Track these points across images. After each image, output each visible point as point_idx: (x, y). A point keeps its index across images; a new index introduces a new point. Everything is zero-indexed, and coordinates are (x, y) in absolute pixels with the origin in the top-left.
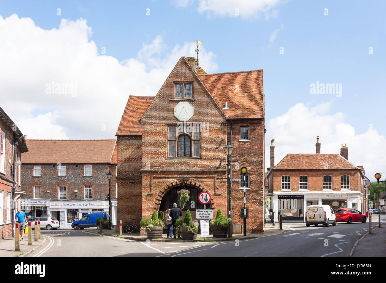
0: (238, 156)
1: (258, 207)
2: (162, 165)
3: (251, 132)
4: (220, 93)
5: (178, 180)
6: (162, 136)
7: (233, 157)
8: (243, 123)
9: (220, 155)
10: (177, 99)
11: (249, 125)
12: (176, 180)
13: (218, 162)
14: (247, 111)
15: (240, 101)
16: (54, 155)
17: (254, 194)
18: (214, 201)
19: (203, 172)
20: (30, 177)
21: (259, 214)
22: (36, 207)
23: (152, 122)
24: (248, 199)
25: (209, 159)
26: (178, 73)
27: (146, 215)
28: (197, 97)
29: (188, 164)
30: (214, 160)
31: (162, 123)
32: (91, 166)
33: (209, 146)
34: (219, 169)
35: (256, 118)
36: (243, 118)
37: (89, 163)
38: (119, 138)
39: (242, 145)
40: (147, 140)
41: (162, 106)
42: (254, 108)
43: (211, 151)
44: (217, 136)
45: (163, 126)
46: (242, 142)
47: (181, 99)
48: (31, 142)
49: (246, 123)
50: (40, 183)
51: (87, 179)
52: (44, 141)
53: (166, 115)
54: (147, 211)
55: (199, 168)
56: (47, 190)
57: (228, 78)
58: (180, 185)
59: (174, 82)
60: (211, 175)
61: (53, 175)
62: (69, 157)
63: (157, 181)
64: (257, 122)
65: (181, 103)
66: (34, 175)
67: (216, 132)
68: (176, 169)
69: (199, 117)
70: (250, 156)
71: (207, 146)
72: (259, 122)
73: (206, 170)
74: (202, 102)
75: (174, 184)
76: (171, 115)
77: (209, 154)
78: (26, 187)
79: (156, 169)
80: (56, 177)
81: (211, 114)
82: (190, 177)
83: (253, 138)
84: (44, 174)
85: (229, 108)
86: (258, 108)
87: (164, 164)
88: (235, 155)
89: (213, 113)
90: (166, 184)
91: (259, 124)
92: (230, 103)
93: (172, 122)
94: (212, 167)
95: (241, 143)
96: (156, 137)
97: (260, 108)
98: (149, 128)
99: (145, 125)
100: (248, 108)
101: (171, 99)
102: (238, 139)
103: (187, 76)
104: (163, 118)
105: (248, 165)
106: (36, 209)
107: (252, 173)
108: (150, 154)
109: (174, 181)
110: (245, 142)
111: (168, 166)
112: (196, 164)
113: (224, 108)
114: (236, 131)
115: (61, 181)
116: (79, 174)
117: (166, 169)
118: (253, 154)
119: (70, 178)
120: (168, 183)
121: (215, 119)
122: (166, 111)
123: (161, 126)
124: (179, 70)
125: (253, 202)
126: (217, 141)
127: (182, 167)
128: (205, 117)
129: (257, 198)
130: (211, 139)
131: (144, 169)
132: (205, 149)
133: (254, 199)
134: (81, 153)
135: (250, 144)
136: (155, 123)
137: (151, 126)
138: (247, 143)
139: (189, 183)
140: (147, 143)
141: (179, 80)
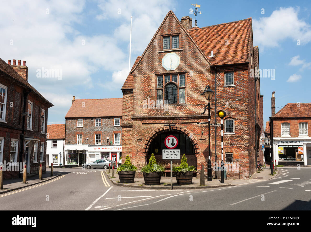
0: (223, 101)
1: (243, 152)
2: (151, 112)
3: (236, 77)
4: (208, 43)
5: (165, 125)
6: (151, 85)
7: (218, 102)
8: (228, 69)
9: (204, 101)
10: (165, 50)
11: (233, 70)
12: (162, 126)
13: (202, 108)
14: (232, 57)
15: (226, 48)
16: (93, 111)
17: (239, 139)
18: (198, 146)
19: (188, 118)
20: (75, 128)
21: (244, 159)
22: (79, 151)
23: (142, 74)
24: (232, 144)
25: (194, 105)
26: (166, 27)
27: (135, 159)
28: (183, 47)
29: (174, 111)
30: (198, 106)
31: (151, 74)
32: (119, 118)
33: (194, 93)
34: (204, 115)
35: (241, 62)
36: (227, 64)
37: (117, 116)
38: (124, 91)
39: (227, 90)
40: (138, 90)
41: (151, 58)
42: (239, 53)
43: (196, 97)
44: (202, 83)
45: (151, 76)
46: (227, 87)
47: (168, 51)
48: (78, 101)
49: (231, 69)
50: (82, 132)
51: (116, 128)
52: (87, 100)
53: (154, 66)
54: (137, 155)
55: (185, 114)
56: (87, 137)
57: (216, 29)
58: (166, 131)
59: (162, 35)
60: (196, 121)
61: (91, 126)
62: (103, 112)
63: (146, 127)
64: (242, 66)
65: (168, 54)
66: (78, 127)
67: (201, 79)
68: (163, 116)
69: (184, 66)
70: (234, 101)
71: (193, 93)
72: (244, 67)
73: (191, 116)
74: (188, 52)
75: (161, 129)
76: (159, 66)
77: (194, 100)
78: (72, 136)
79: (145, 116)
80: (94, 128)
81: (196, 63)
82: (176, 123)
83: (238, 83)
84: (85, 125)
85: (214, 56)
86: (243, 54)
87: (152, 112)
88: (219, 101)
89: (198, 62)
90: (154, 130)
91: (244, 69)
92: (216, 51)
93: (160, 72)
94: (196, 113)
95: (226, 89)
96: (145, 87)
97: (246, 53)
98: (140, 79)
99: (136, 76)
100: (234, 54)
101: (159, 52)
102: (223, 85)
103: (174, 29)
104: (152, 69)
105: (233, 110)
106: (79, 152)
107: (237, 118)
108: (140, 102)
109: (161, 127)
110: (230, 87)
111: (156, 113)
112: (181, 111)
113: (209, 57)
114: (220, 77)
115: (97, 131)
116: (111, 124)
117: (154, 116)
118: (238, 99)
119: (104, 128)
120: (155, 129)
121: (200, 67)
122: (154, 62)
123: (150, 76)
124: (167, 24)
125: (238, 146)
126: (202, 88)
127: (169, 113)
128: (190, 65)
129: (242, 143)
130: (196, 86)
131: (134, 116)
132: (190, 96)
133: (239, 144)
134: (113, 108)
135: (235, 89)
136: (145, 75)
137: (142, 77)
138: (231, 88)
139: (175, 129)
140: (138, 93)
141: (167, 33)
